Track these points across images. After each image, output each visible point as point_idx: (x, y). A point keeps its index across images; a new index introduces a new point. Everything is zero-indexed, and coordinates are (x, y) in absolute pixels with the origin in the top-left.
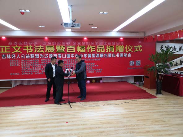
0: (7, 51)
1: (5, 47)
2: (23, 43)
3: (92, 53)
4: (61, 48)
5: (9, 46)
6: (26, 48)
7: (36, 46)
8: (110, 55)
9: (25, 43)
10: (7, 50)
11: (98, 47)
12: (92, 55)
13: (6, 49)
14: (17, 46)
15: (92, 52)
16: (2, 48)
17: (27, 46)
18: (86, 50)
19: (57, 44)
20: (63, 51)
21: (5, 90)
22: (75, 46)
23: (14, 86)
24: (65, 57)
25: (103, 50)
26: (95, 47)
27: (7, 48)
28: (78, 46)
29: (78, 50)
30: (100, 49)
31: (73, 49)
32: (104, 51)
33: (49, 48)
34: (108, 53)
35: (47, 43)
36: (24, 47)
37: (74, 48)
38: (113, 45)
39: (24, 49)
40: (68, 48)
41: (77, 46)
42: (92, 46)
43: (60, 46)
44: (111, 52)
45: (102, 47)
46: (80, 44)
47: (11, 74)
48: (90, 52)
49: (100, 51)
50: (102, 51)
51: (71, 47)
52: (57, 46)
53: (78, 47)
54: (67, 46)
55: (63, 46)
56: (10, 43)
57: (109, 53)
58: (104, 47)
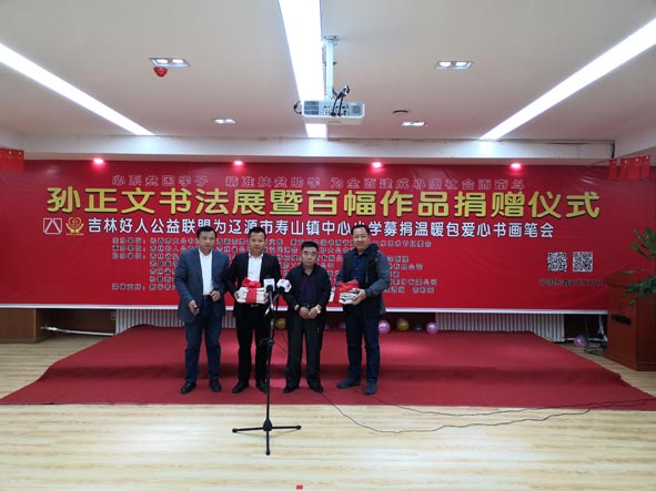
0: (106, 207)
1: (102, 191)
2: (160, 182)
3: (399, 220)
4: (287, 199)
5: (114, 190)
6: (169, 197)
7: (203, 192)
8: (468, 230)
9: (168, 180)
10: (107, 204)
11: (423, 198)
12: (398, 227)
13: (103, 199)
14: (138, 189)
15: (399, 214)
16: (92, 197)
17: (173, 190)
18: (379, 207)
19: (273, 184)
20: (295, 210)
21: (91, 343)
22: (338, 193)
23: (120, 328)
24: (300, 231)
25: (441, 209)
26: (411, 196)
27: (107, 195)
28: (350, 192)
29: (349, 207)
30: (430, 206)
31: (330, 202)
32: (446, 213)
33: (246, 199)
34: (461, 220)
35: (241, 181)
36: (163, 193)
37: (334, 200)
38: (481, 191)
39: (161, 202)
40: (311, 199)
41: (344, 191)
42: (401, 192)
43: (283, 192)
44: (473, 217)
45: (441, 197)
46: (357, 186)
47: (114, 286)
48: (392, 216)
49: (429, 213)
50: (437, 214)
51: (323, 195)
52: (273, 192)
53: (349, 196)
54: (309, 192)
55: (294, 192)
56: (118, 180)
57: (468, 220)
58: (445, 198)
